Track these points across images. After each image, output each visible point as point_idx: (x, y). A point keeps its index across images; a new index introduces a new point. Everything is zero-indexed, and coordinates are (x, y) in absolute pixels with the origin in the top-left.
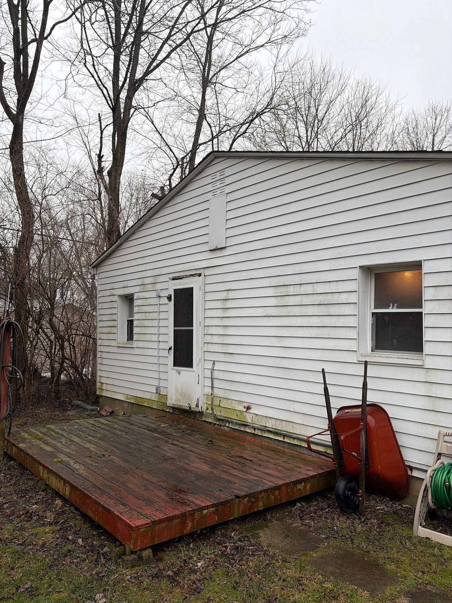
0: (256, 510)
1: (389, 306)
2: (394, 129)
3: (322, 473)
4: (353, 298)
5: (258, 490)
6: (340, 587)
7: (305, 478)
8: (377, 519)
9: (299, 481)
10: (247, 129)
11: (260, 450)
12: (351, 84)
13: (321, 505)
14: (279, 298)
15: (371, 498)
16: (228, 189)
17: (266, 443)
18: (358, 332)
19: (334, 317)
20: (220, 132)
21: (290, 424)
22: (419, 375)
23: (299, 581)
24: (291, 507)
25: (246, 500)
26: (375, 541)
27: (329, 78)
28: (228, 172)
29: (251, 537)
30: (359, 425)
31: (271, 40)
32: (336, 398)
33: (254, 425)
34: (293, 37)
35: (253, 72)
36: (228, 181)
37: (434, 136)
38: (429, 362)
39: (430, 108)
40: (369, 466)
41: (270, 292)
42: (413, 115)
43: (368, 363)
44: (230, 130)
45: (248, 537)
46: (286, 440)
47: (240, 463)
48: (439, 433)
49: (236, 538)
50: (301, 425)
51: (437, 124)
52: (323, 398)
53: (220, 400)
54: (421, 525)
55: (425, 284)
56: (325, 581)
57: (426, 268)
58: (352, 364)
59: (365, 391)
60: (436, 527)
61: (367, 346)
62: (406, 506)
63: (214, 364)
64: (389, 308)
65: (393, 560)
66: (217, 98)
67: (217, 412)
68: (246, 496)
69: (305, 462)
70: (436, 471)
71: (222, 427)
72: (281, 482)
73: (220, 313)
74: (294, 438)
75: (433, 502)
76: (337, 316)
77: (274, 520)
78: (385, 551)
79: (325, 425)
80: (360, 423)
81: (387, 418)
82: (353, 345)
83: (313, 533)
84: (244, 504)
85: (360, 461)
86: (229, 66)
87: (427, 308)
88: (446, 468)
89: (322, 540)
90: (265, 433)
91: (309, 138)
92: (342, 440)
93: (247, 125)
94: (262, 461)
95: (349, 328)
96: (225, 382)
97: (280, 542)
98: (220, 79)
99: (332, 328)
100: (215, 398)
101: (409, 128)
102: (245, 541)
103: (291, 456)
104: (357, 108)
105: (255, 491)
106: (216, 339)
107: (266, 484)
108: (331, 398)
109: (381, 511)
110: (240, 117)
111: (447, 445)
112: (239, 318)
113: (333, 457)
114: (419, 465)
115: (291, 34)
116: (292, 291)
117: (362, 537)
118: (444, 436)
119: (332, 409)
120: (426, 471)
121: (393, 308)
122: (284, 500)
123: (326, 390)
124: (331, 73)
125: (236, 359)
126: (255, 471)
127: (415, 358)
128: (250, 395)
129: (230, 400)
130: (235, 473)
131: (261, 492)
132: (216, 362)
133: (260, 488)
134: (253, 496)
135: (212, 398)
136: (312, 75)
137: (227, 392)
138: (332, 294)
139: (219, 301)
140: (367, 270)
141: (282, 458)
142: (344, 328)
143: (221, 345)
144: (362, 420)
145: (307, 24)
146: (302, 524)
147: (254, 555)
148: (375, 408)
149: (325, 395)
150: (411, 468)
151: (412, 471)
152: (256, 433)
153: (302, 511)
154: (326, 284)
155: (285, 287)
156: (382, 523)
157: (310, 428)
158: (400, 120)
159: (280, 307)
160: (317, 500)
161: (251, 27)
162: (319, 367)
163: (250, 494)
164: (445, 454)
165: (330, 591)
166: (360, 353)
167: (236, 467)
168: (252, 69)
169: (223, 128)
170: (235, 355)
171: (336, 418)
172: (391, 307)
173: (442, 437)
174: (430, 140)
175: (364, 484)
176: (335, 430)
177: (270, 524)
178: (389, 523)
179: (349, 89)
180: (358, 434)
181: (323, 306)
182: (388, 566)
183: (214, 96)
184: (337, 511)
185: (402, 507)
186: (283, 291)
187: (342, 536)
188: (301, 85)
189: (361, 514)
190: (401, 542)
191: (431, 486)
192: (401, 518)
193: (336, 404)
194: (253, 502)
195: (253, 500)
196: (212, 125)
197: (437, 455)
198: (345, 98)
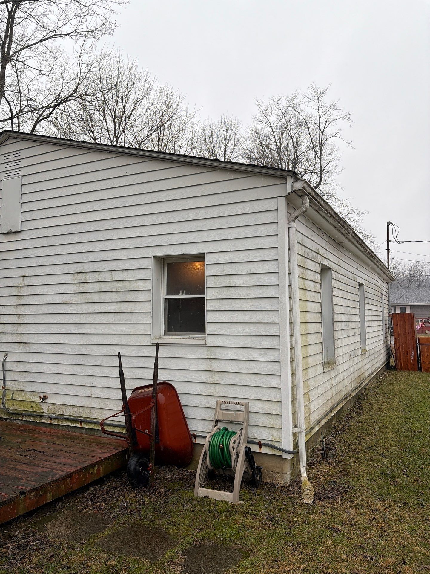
0: (44, 503)
1: (179, 293)
2: (193, 136)
3: (116, 454)
4: (148, 285)
5: (47, 482)
6: (124, 561)
7: (98, 461)
8: (164, 488)
9: (92, 466)
10: (51, 113)
11: (55, 439)
12: (155, 89)
13: (114, 484)
14: (78, 285)
15: (161, 469)
16: (23, 172)
17: (63, 432)
18: (152, 317)
19: (130, 303)
20: (21, 111)
21: (87, 409)
22: (202, 353)
23: (83, 565)
24: (83, 493)
25: (33, 494)
26: (161, 509)
27: (136, 79)
28: (23, 154)
29: (37, 531)
30: (150, 403)
31: (78, 31)
32: (132, 380)
33: (50, 415)
34: (99, 33)
35: (58, 57)
36: (23, 163)
37: (225, 146)
38: (211, 341)
39: (222, 123)
40: (159, 440)
41: (69, 279)
42: (209, 126)
43: (159, 345)
44: (32, 111)
45: (33, 532)
46: (84, 426)
47: (30, 456)
48: (217, 403)
49: (20, 536)
50: (99, 409)
51: (228, 136)
52: (118, 381)
53: (13, 393)
54: (201, 486)
55: (207, 274)
56: (110, 559)
57: (208, 259)
58: (146, 347)
59: (156, 371)
60: (213, 485)
61: (160, 329)
62: (191, 471)
63: (6, 355)
64: (179, 295)
65: (174, 524)
66: (17, 76)
67: (10, 406)
68: (32, 491)
69: (101, 444)
70: (213, 436)
71: (14, 421)
72: (73, 469)
73: (14, 301)
74: (91, 423)
75: (210, 464)
76: (134, 303)
77: (64, 510)
78: (169, 517)
79: (119, 406)
80: (151, 401)
81: (175, 393)
82: (147, 329)
83: (103, 514)
84: (30, 499)
85: (150, 436)
86: (33, 46)
87: (209, 294)
88: (221, 433)
89: (111, 520)
90: (62, 421)
91: (117, 132)
92: (133, 420)
93: (51, 109)
94: (56, 450)
95: (144, 313)
96: (19, 373)
97: (68, 530)
98: (21, 58)
99: (129, 314)
100: (7, 391)
101: (206, 136)
102: (29, 537)
103: (87, 441)
104: (161, 111)
105: (43, 484)
106: (9, 329)
107: (57, 474)
108: (126, 381)
109: (169, 480)
110: (44, 99)
111: (223, 412)
112: (36, 305)
113: (126, 436)
114: (202, 433)
115: (97, 30)
116: (90, 277)
117: (149, 508)
118: (221, 404)
119: (127, 391)
120: (205, 437)
121: (182, 294)
122: (75, 487)
123: (121, 373)
124: (137, 75)
125: (32, 348)
126: (46, 463)
127: (200, 338)
128: (46, 384)
129: (25, 392)
130: (23, 469)
131: (50, 483)
132: (8, 353)
133: (50, 480)
134: (41, 490)
135: (4, 392)
136: (119, 73)
137: (21, 383)
138: (129, 281)
139: (13, 288)
140: (160, 260)
141: (77, 445)
142: (139, 313)
143: (15, 334)
144: (153, 398)
145: (112, 24)
146: (93, 508)
147: (38, 550)
148: (165, 385)
149: (120, 377)
150: (195, 437)
151: (195, 439)
152: (52, 423)
153: (94, 495)
154: (124, 272)
155: (84, 274)
156: (168, 491)
157: (107, 411)
158: (198, 128)
159: (79, 294)
160: (111, 480)
161: (57, 14)
162: (115, 351)
163: (38, 487)
164: (221, 420)
165: (114, 567)
166: (154, 335)
167: (25, 461)
168: (57, 54)
169: (24, 108)
170: (30, 344)
171: (130, 399)
172: (181, 293)
173: (219, 406)
174: (223, 149)
175: (154, 458)
176: (129, 410)
177: (59, 515)
178: (175, 490)
179: (154, 93)
180: (149, 412)
181: (121, 293)
182: (170, 530)
183: (15, 74)
184: (128, 488)
185: (188, 472)
186: (81, 278)
187: (131, 511)
188: (108, 80)
189: (150, 487)
190: (183, 505)
191: (209, 450)
192: (185, 483)
193: (130, 385)
194: (41, 495)
195: (41, 493)
196: (11, 103)
197: (215, 421)
198: (150, 100)
